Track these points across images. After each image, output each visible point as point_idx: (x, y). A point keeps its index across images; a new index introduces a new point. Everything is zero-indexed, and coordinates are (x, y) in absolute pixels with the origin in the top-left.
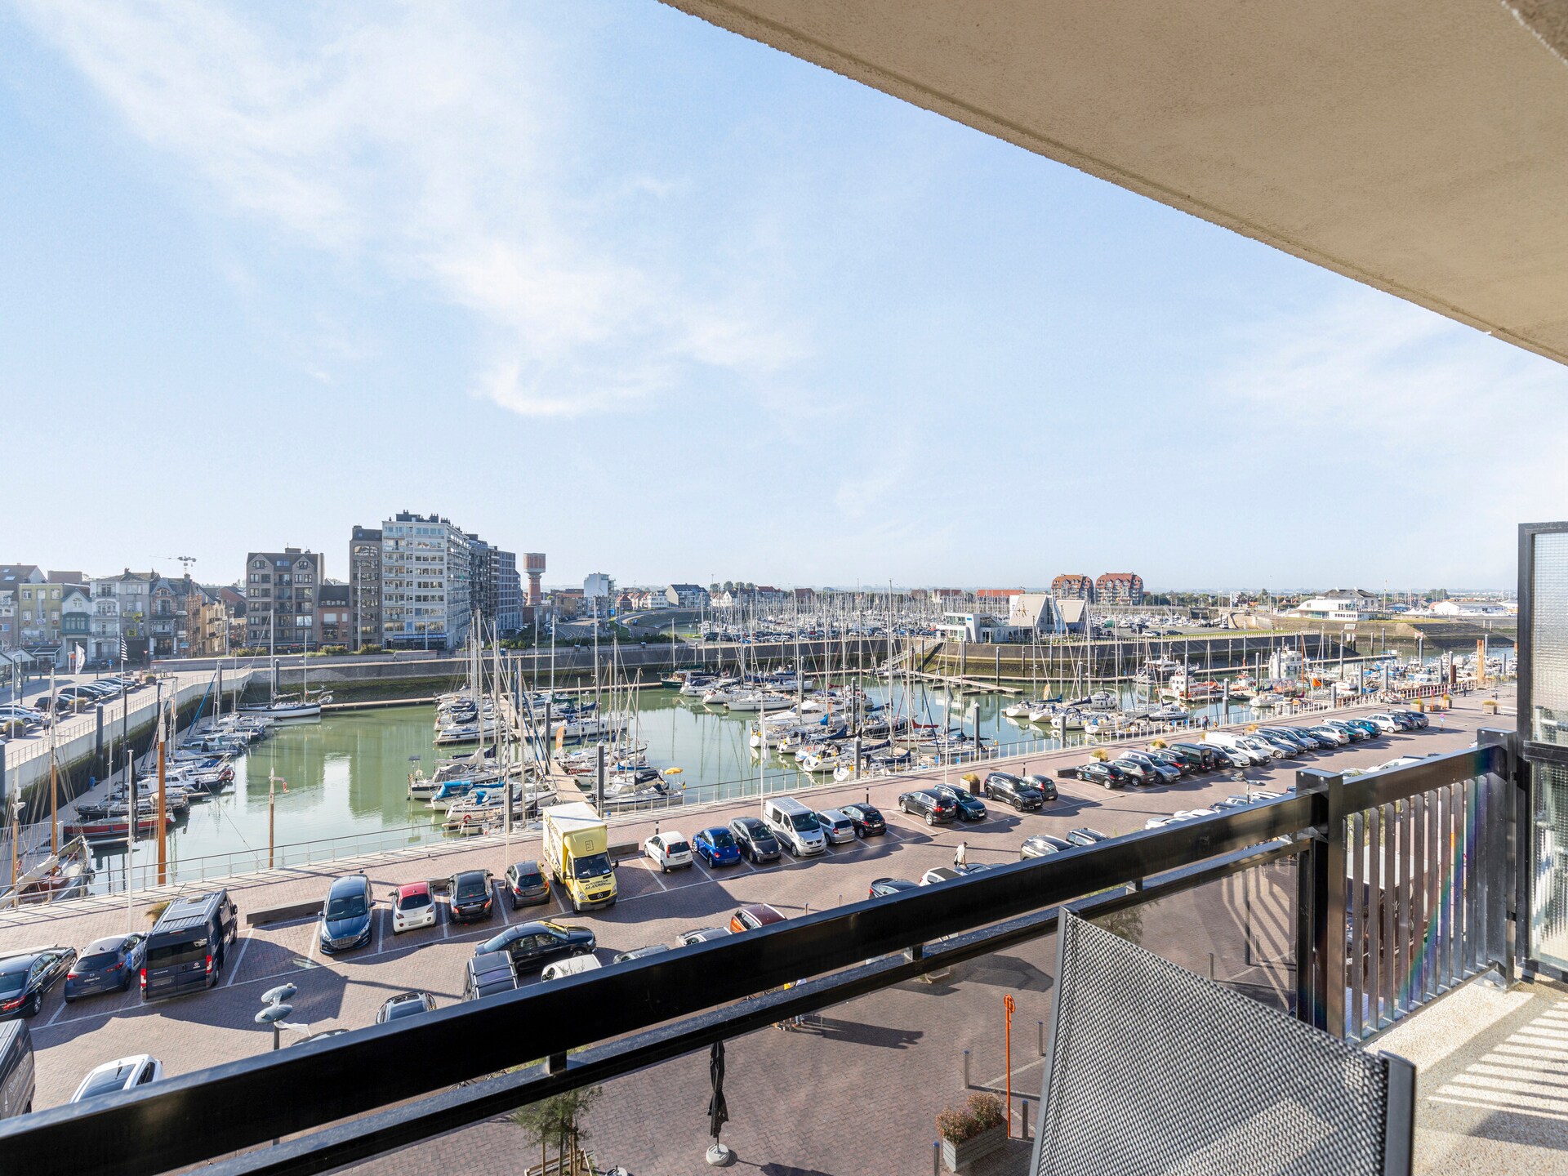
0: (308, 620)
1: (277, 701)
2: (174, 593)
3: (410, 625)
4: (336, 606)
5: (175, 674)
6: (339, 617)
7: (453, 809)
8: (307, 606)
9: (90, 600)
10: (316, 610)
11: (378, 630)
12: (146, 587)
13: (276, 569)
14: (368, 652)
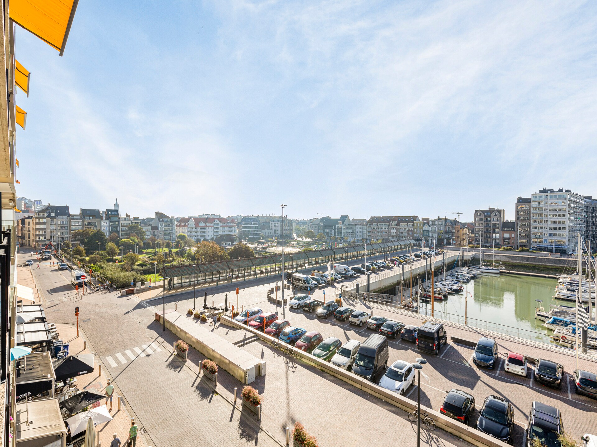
0: (497, 236)
1: (483, 265)
2: (451, 224)
3: (546, 241)
4: (509, 231)
5: (450, 251)
6: (511, 235)
7: (557, 331)
8: (497, 230)
9: (429, 226)
10: (501, 232)
11: (529, 241)
12: (444, 222)
13: (485, 216)
14: (522, 251)
